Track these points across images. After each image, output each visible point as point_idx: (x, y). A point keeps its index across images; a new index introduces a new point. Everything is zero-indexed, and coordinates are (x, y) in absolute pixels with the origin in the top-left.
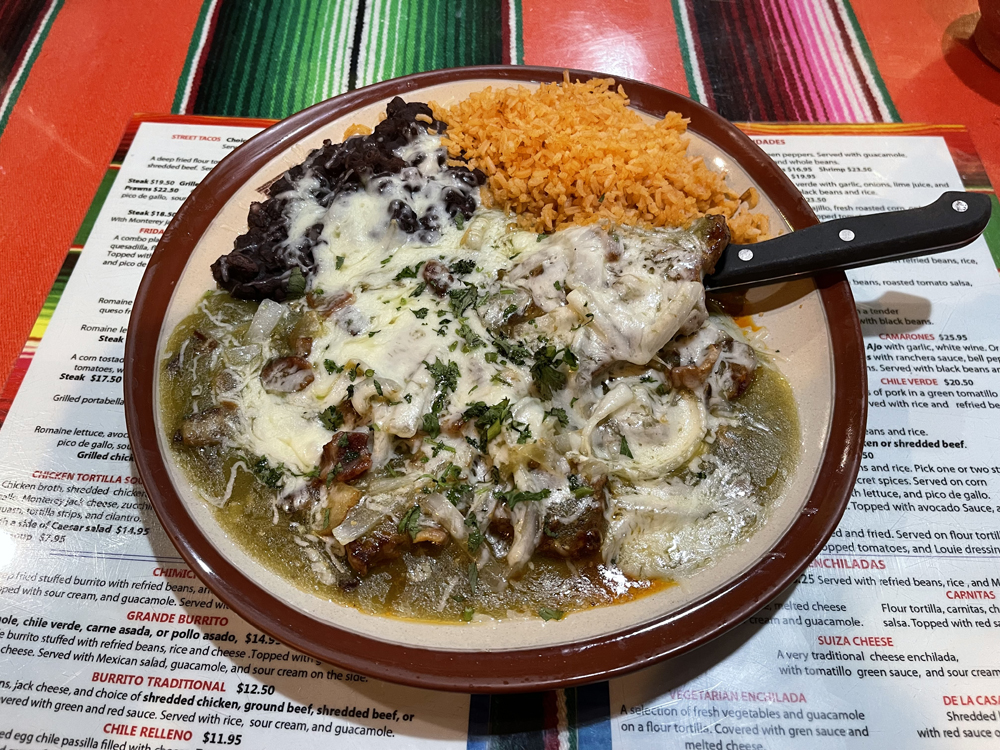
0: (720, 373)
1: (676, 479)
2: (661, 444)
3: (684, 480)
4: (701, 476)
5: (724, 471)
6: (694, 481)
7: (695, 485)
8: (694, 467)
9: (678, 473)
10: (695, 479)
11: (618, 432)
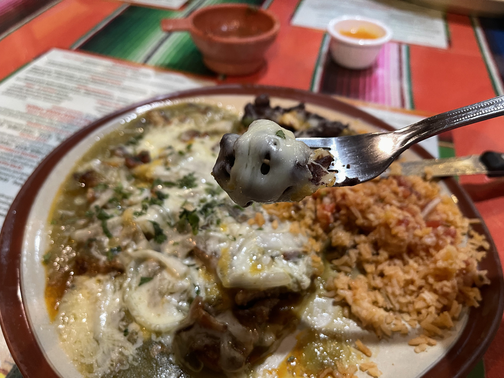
0: (208, 336)
1: (123, 314)
2: (149, 304)
3: (123, 320)
4: (126, 332)
5: (131, 350)
6: (121, 327)
7: (120, 329)
8: (133, 327)
9: (127, 316)
10: (124, 329)
11: (155, 273)
